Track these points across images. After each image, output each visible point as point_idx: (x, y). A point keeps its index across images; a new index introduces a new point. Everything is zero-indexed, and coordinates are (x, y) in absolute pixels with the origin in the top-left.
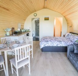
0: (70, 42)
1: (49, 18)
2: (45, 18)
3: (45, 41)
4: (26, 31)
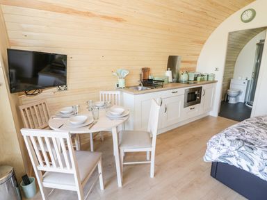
3: (239, 140)
4: (195, 79)
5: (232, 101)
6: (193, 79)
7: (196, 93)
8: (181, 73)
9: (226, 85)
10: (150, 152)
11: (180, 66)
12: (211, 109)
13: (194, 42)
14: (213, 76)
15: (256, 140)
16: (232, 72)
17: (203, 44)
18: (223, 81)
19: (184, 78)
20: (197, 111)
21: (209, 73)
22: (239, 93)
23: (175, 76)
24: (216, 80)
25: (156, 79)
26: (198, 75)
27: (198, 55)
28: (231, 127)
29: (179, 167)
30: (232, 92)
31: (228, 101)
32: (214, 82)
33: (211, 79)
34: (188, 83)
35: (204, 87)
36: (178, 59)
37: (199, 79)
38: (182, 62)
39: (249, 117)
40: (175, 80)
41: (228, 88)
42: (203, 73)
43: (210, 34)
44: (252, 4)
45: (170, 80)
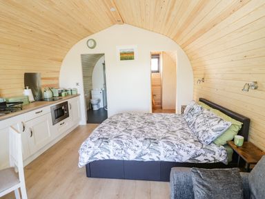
0: (190, 142)
1: (133, 53)
2: (121, 54)
3: (99, 139)
4: (60, 95)
5: (95, 108)
6: (58, 95)
7: (63, 108)
8: (43, 90)
9: (88, 96)
10: (19, 189)
11: (41, 83)
12: (79, 119)
13: (51, 59)
14: (76, 90)
15: (109, 135)
16: (91, 85)
17: (62, 61)
18: (85, 93)
19: (47, 95)
20: (68, 125)
21: (72, 88)
22: (99, 101)
23: (37, 94)
24: (78, 93)
25: (11, 100)
26: (62, 91)
27: (59, 72)
28: (94, 131)
29: (57, 186)
30: (94, 101)
31: (92, 108)
32: (77, 95)
33: (74, 93)
34: (53, 100)
35: (70, 101)
36: (38, 76)
37: (63, 94)
38: (42, 79)
39: (107, 118)
40: (37, 98)
41: (91, 98)
42: (67, 88)
43: (66, 54)
44: (93, 35)
45: (32, 99)
